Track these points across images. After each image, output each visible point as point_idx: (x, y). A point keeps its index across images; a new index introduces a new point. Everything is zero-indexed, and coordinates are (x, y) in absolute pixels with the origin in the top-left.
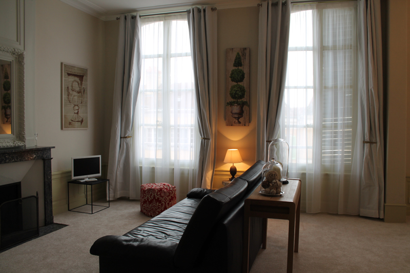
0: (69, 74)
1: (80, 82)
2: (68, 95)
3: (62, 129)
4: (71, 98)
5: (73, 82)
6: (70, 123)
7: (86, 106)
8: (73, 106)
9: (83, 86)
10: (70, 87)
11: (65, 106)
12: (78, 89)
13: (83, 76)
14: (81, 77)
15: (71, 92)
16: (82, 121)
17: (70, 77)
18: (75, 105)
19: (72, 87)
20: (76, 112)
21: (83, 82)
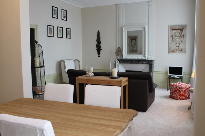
0: (173, 30)
1: (180, 32)
2: (172, 39)
3: (168, 53)
4: (174, 40)
5: (176, 33)
6: (173, 51)
7: (185, 43)
8: (175, 43)
9: (183, 34)
10: (174, 36)
11: (170, 44)
12: (179, 35)
13: (183, 29)
14: (181, 30)
15: (174, 37)
16: (182, 50)
17: (174, 31)
18: (177, 43)
19: (175, 35)
20: (178, 46)
21: (183, 32)
